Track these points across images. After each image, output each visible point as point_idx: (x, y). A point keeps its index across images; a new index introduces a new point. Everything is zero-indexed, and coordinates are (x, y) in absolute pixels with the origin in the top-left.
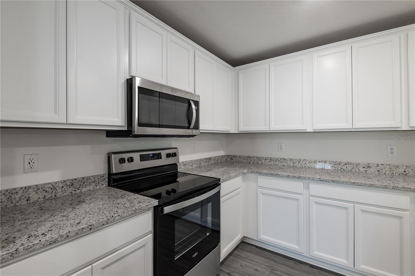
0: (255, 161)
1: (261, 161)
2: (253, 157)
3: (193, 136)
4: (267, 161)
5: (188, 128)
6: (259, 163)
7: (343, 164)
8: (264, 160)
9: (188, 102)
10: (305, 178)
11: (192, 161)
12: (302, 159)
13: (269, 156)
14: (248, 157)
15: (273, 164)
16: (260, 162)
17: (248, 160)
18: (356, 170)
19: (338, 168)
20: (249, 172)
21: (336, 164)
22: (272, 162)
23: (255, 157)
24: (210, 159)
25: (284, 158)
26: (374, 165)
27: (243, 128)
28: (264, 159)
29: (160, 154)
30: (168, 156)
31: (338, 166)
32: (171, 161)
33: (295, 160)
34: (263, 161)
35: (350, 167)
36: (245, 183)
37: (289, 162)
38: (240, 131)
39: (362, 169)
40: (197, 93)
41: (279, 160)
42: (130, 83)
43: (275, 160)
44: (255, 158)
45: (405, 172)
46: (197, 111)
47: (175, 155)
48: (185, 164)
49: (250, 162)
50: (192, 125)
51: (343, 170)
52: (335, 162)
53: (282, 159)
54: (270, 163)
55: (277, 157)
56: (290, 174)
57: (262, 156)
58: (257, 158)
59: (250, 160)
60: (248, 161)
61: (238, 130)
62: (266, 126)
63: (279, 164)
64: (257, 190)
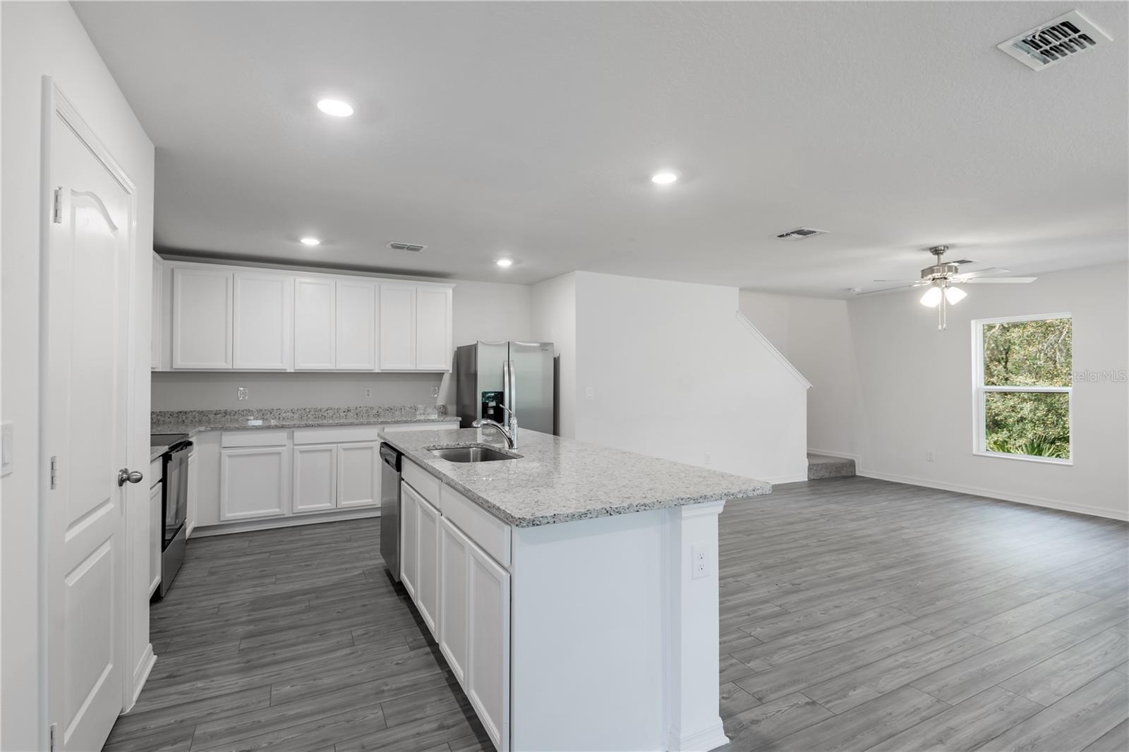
0: (195, 418)
2: (191, 411)
4: (219, 415)
6: (204, 420)
7: (324, 410)
8: (213, 415)
13: (222, 408)
14: (181, 412)
22: (228, 417)
23: (195, 411)
26: (353, 409)
28: (214, 412)
34: (212, 416)
37: (256, 413)
38: (175, 369)
39: (341, 414)
41: (240, 412)
43: (233, 413)
44: (194, 413)
53: (245, 412)
54: (223, 419)
57: (210, 409)
58: (199, 413)
59: (184, 417)
60: (180, 420)
61: (172, 367)
62: (226, 362)
63: (240, 419)
64: (220, 453)
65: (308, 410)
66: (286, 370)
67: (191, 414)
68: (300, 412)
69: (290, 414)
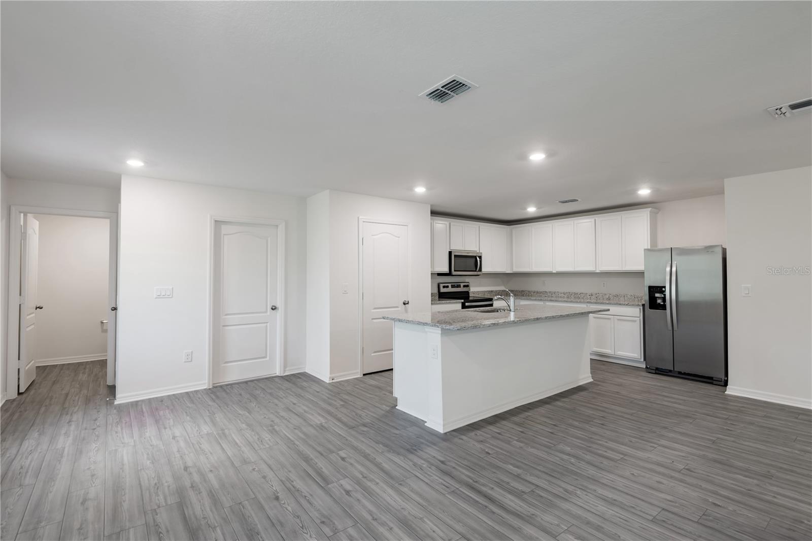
3: (478, 275)
5: (476, 271)
9: (475, 257)
10: (543, 300)
11: (478, 292)
12: (556, 291)
24: (492, 291)
27: (516, 269)
29: (460, 285)
30: (464, 286)
32: (465, 289)
40: (481, 252)
42: (450, 253)
46: (481, 261)
47: (467, 286)
48: (474, 293)
50: (477, 270)
55: (541, 291)
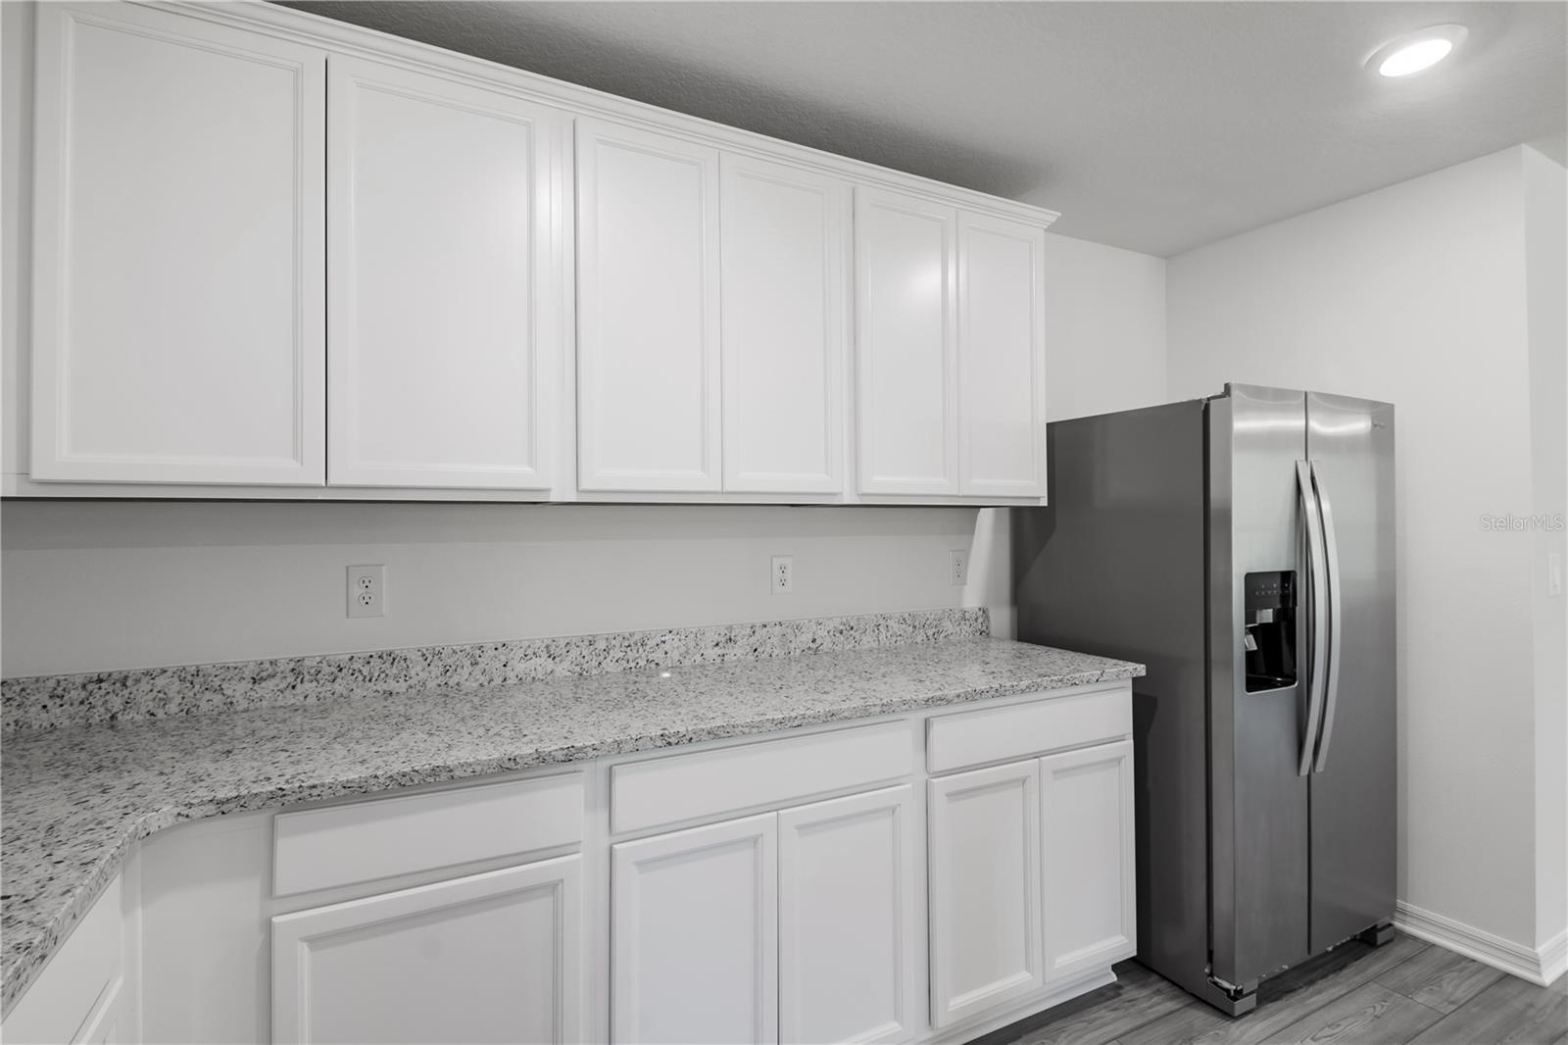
0: (165, 702)
1: (217, 699)
2: (147, 673)
4: (270, 684)
6: (204, 706)
7: (654, 643)
8: (246, 685)
12: (489, 643)
13: (284, 651)
14: (100, 681)
15: (312, 700)
16: (209, 702)
17: (92, 707)
18: (695, 658)
19: (639, 660)
20: (191, 812)
21: (629, 646)
22: (309, 687)
23: (164, 671)
25: (391, 648)
26: (743, 632)
28: (247, 674)
31: (638, 652)
33: (454, 652)
34: (238, 690)
35: (676, 651)
36: (139, 913)
37: (419, 668)
39: (711, 652)
41: (356, 666)
43: (326, 670)
44: (160, 682)
45: (814, 641)
49: (113, 717)
51: (653, 665)
52: (627, 636)
53: (376, 662)
54: (290, 699)
55: (341, 653)
56: (511, 750)
57: (231, 659)
58: (182, 680)
59: (116, 703)
60: (99, 714)
61: (24, 473)
62: (297, 453)
63: (359, 692)
64: (268, 927)
65: (601, 645)
66: (547, 490)
67: (145, 686)
68: (574, 652)
69: (542, 664)
